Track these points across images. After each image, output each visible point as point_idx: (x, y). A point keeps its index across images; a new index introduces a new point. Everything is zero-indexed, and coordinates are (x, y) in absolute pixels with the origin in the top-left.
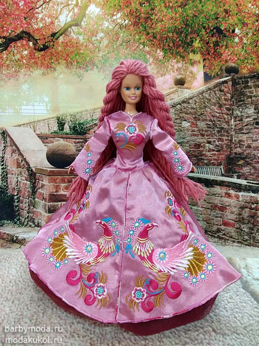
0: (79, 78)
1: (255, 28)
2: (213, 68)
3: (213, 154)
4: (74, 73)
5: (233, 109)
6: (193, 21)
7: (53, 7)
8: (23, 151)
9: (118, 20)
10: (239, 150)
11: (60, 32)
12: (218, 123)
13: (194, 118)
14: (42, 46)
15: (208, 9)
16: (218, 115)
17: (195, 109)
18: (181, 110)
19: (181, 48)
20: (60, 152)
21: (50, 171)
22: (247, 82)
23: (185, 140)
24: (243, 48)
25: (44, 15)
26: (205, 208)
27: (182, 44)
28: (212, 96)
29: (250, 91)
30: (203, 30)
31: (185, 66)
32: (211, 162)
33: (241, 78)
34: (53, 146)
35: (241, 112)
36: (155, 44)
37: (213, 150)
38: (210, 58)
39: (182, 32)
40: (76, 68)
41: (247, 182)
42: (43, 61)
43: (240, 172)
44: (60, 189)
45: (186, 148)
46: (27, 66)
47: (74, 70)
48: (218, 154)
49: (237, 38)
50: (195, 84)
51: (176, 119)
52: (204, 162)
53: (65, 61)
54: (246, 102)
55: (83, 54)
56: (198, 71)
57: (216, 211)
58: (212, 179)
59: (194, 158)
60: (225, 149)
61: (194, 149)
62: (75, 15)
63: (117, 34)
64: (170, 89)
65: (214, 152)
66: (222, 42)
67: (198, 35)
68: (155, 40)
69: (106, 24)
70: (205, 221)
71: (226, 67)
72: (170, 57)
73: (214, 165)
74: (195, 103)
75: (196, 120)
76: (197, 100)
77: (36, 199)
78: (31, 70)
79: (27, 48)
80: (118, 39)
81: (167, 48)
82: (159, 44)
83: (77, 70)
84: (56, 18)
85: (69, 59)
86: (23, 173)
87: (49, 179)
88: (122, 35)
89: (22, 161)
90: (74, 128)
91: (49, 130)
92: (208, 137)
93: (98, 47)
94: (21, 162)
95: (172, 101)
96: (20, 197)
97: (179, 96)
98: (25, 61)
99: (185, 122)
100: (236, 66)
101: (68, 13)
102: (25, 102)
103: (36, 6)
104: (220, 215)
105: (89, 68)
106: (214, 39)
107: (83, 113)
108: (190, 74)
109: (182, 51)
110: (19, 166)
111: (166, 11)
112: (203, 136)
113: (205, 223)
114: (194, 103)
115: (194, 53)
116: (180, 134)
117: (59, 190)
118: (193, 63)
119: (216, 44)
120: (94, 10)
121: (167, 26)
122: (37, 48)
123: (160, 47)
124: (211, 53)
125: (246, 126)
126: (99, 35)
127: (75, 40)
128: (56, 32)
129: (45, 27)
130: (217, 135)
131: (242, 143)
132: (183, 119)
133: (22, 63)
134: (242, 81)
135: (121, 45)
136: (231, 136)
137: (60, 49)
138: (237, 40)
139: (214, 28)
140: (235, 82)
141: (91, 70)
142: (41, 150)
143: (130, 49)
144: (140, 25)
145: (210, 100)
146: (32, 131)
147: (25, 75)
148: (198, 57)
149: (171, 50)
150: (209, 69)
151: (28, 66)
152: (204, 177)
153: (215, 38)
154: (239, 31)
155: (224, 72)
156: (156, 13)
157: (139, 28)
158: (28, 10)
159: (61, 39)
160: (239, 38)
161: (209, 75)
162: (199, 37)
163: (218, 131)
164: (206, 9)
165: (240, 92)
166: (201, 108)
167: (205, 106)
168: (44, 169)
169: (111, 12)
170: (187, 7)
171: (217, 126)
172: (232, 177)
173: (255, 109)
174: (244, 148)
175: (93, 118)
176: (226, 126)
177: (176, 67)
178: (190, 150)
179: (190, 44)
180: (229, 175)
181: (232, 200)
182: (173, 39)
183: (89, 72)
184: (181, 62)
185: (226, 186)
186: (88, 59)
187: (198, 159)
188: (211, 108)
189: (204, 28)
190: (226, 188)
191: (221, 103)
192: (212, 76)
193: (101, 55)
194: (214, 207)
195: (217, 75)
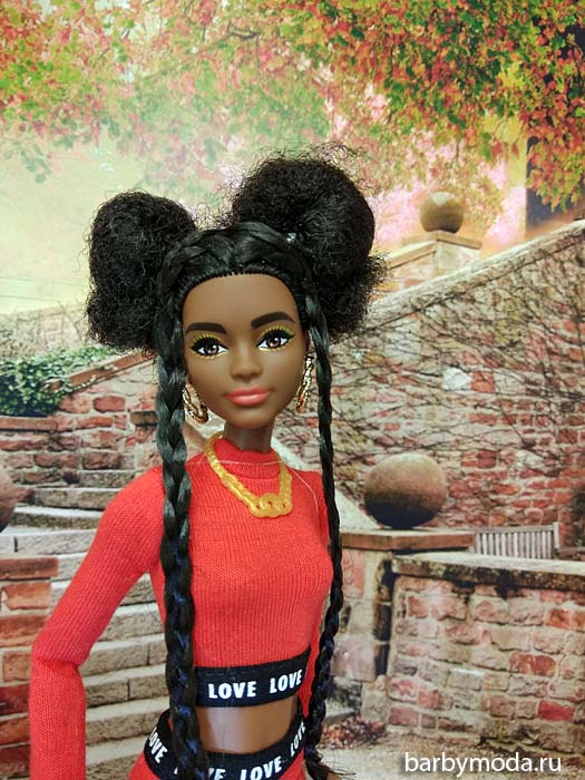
0: (31, 169)
2: (558, 176)
3: (534, 485)
4: (8, 146)
13: (484, 358)
16: (565, 347)
17: (489, 322)
18: (444, 325)
19: (456, 86)
23: (449, 438)
26: (493, 669)
27: (461, 74)
28: (551, 278)
30: (534, 30)
31: (465, 160)
32: (527, 511)
36: (359, 59)
37: (537, 472)
38: (550, 137)
39: (458, 28)
40: (22, 128)
45: (449, 464)
48: (551, 486)
50: (497, 230)
51: (425, 358)
52: (501, 514)
56: (509, 184)
57: (525, 676)
58: (520, 568)
59: (472, 501)
61: (477, 470)
64: (405, 243)
65: (537, 479)
67: (516, 46)
68: (358, 44)
70: (485, 710)
72: (412, 117)
73: (534, 521)
74: (495, 304)
75: (491, 366)
76: (501, 292)
80: (207, 18)
81: (402, 80)
82: (374, 62)
83: (26, 134)
88: (225, 4)
92: (527, 427)
93: (121, 43)
95: (412, 288)
97: (438, 272)
99: (455, 370)
104: (537, 687)
105: (79, 131)
106: (570, 68)
108: (481, 190)
109: (459, 97)
112: (510, 424)
113: (487, 715)
114: (490, 301)
115: (501, 112)
116: (433, 415)
118: (494, 151)
123: (378, 75)
130: (559, 419)
132: (448, 360)
135: (221, 44)
139: (569, 29)
141: (87, 139)
143: (260, 65)
145: (544, 293)
148: (510, 129)
149: (417, 89)
150: (546, 179)
152: (498, 566)
153: (573, 64)
161: (544, 201)
162: (518, 54)
163: (563, 404)
166: (513, 322)
167: (525, 315)
171: (557, 386)
172: (579, 557)
177: (433, 160)
178: (463, 474)
179: (487, 74)
180: (572, 550)
181: (568, 633)
182: (429, 49)
183: (78, 146)
184: (453, 141)
185: (557, 589)
186: (73, 91)
187: (484, 504)
188: (547, 322)
189: (536, 24)
190: (555, 594)
191: (579, 305)
192: (554, 205)
193: (130, 78)
194: (521, 662)
195: (569, 204)
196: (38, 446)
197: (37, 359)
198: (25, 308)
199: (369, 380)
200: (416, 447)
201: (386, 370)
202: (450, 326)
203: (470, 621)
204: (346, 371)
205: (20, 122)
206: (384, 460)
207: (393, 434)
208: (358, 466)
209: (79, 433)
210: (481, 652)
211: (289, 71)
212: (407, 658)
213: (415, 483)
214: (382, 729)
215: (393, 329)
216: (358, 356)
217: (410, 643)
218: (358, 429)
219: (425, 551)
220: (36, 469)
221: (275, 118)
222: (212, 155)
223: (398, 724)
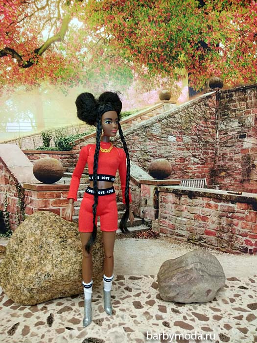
0: (64, 93)
1: (238, 42)
2: (198, 82)
3: (197, 167)
4: (59, 88)
5: (217, 123)
6: (178, 35)
7: (35, 22)
8: (10, 167)
9: (101, 34)
10: (222, 163)
11: (43, 48)
12: (203, 137)
13: (179, 133)
14: (26, 63)
15: (192, 23)
16: (203, 129)
17: (180, 123)
18: (167, 124)
19: (166, 62)
20: (47, 168)
21: (38, 187)
22: (231, 96)
23: (171, 154)
24: (227, 62)
25: (25, 30)
26: (189, 219)
27: (168, 59)
28: (197, 110)
29: (234, 105)
30: (188, 44)
31: (170, 81)
32: (196, 174)
33: (225, 92)
34: (40, 162)
35: (226, 126)
36: (140, 59)
37: (198, 164)
38: (195, 72)
39: (166, 47)
40: (61, 84)
41: (228, 193)
42: (27, 77)
43: (221, 184)
44: (49, 203)
45: (172, 161)
46: (10, 81)
47: (59, 85)
48: (202, 167)
49: (222, 51)
50: (180, 98)
51: (163, 133)
52: (188, 175)
53: (49, 77)
54: (230, 116)
55: (67, 69)
56: (183, 86)
57: (199, 221)
58: (195, 191)
59: (179, 172)
60: (209, 162)
61: (179, 163)
62: (57, 30)
63: (101, 49)
64: (156, 104)
65: (198, 166)
66: (207, 56)
67: (183, 49)
68: (139, 55)
69: (90, 39)
70: (188, 231)
71: (210, 82)
72: (155, 72)
73: (198, 177)
75: (181, 135)
76: (182, 115)
77: (25, 214)
78: (14, 85)
79: (11, 64)
80: (102, 54)
81: (152, 62)
82: (144, 59)
83: (62, 85)
84: (39, 33)
85: (54, 75)
86: (12, 190)
87: (38, 195)
88: (106, 49)
89: (10, 177)
90: (60, 143)
91: (35, 146)
92: (194, 151)
93: (82, 62)
94: (8, 178)
95: (158, 115)
96: (9, 212)
97: (164, 111)
98: (8, 77)
99: (171, 136)
100: (221, 80)
101: (50, 27)
102: (9, 119)
103: (17, 19)
104: (203, 225)
105: (74, 84)
106: (199, 53)
107: (69, 129)
108: (176, 88)
109: (167, 65)
110: (7, 182)
111: (150, 25)
112: (188, 150)
113: (189, 232)
114: (180, 117)
115: (180, 67)
116: (166, 148)
117: (48, 205)
118: (178, 78)
119: (202, 57)
120: (76, 23)
121: (151, 40)
122: (21, 64)
123: (145, 62)
124: (196, 67)
125: (230, 139)
126: (82, 49)
127: (59, 55)
128: (39, 47)
129: (28, 42)
130: (203, 148)
131: (225, 156)
132: (169, 134)
133: (5, 78)
134: (227, 95)
135: (106, 60)
136: (216, 149)
137: (44, 65)
138: (221, 53)
139: (198, 42)
140: (220, 97)
141: (76, 85)
142: (28, 167)
143: (115, 63)
144: (124, 39)
145: (195, 114)
146: (18, 147)
147: (8, 91)
148: (183, 71)
149: (156, 64)
150: (194, 83)
151: (12, 82)
152: (188, 190)
153: (200, 51)
154: (223, 45)
155: (209, 86)
156: (140, 27)
157: (123, 42)
158: (9, 24)
159: (45, 55)
160: (223, 52)
161: (194, 89)
162: (184, 51)
163: (203, 144)
164: (190, 24)
165: (225, 106)
166: (187, 123)
167: (190, 120)
168: (32, 184)
169: (94, 26)
170: (171, 22)
171: (202, 140)
172: (214, 188)
173: (239, 123)
174: (226, 161)
175: (79, 133)
176: (211, 140)
177: (162, 82)
178: (176, 164)
179: (175, 58)
180: (211, 186)
181: (212, 210)
182: (158, 54)
183: (74, 87)
184: (167, 77)
185: (207, 197)
186: (72, 74)
187: (183, 173)
188: (197, 122)
189: (189, 42)
190: (207, 199)
191: (206, 117)
192: (197, 90)
193: (85, 70)
194: (197, 217)
195: (202, 90)
196: (68, 158)
197: (67, 138)
198: (64, 126)
199: (148, 140)
200: (162, 157)
201: (152, 137)
202: (169, 125)
203: (180, 204)
204: (142, 138)
205: (60, 82)
206: (154, 161)
207: (155, 154)
208: (147, 162)
209: (77, 155)
210: (185, 213)
211: (123, 64)
212: (164, 214)
213: (163, 167)
214: (158, 234)
215: (153, 126)
216: (144, 134)
217: (164, 210)
218: (146, 153)
219: (167, 185)
220: (68, 163)
221: (120, 76)
222: (105, 87)
223: (163, 233)
